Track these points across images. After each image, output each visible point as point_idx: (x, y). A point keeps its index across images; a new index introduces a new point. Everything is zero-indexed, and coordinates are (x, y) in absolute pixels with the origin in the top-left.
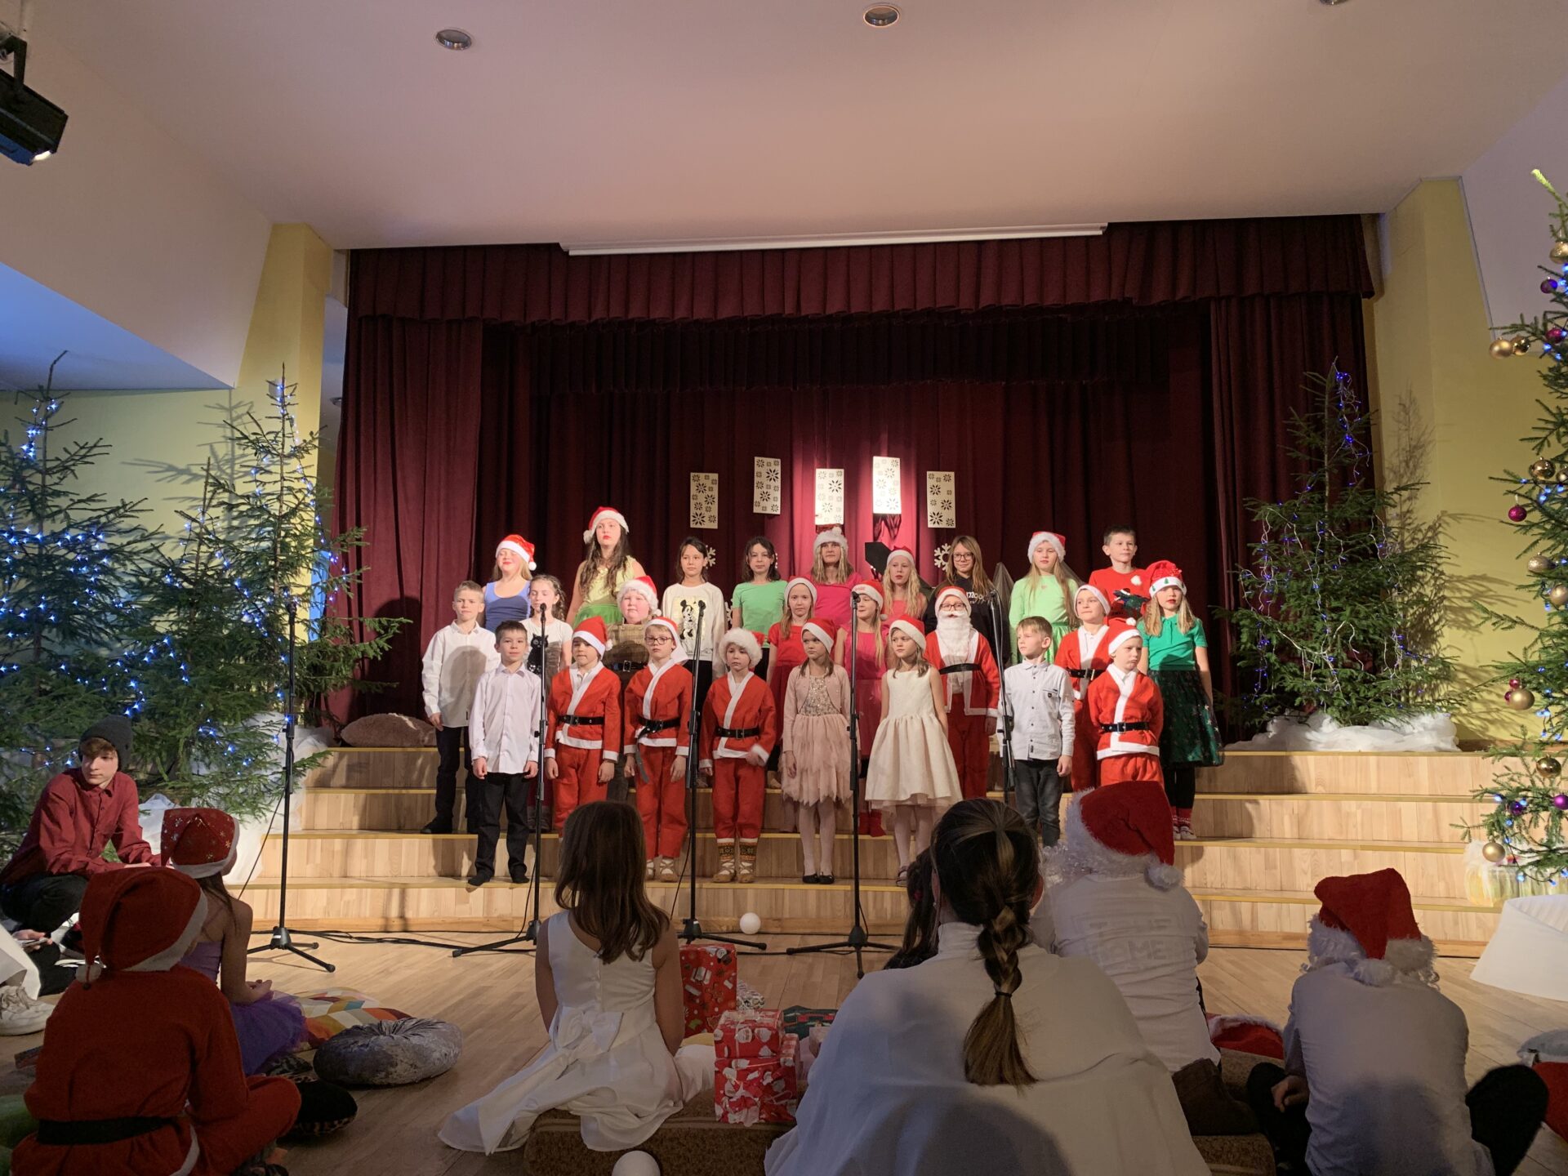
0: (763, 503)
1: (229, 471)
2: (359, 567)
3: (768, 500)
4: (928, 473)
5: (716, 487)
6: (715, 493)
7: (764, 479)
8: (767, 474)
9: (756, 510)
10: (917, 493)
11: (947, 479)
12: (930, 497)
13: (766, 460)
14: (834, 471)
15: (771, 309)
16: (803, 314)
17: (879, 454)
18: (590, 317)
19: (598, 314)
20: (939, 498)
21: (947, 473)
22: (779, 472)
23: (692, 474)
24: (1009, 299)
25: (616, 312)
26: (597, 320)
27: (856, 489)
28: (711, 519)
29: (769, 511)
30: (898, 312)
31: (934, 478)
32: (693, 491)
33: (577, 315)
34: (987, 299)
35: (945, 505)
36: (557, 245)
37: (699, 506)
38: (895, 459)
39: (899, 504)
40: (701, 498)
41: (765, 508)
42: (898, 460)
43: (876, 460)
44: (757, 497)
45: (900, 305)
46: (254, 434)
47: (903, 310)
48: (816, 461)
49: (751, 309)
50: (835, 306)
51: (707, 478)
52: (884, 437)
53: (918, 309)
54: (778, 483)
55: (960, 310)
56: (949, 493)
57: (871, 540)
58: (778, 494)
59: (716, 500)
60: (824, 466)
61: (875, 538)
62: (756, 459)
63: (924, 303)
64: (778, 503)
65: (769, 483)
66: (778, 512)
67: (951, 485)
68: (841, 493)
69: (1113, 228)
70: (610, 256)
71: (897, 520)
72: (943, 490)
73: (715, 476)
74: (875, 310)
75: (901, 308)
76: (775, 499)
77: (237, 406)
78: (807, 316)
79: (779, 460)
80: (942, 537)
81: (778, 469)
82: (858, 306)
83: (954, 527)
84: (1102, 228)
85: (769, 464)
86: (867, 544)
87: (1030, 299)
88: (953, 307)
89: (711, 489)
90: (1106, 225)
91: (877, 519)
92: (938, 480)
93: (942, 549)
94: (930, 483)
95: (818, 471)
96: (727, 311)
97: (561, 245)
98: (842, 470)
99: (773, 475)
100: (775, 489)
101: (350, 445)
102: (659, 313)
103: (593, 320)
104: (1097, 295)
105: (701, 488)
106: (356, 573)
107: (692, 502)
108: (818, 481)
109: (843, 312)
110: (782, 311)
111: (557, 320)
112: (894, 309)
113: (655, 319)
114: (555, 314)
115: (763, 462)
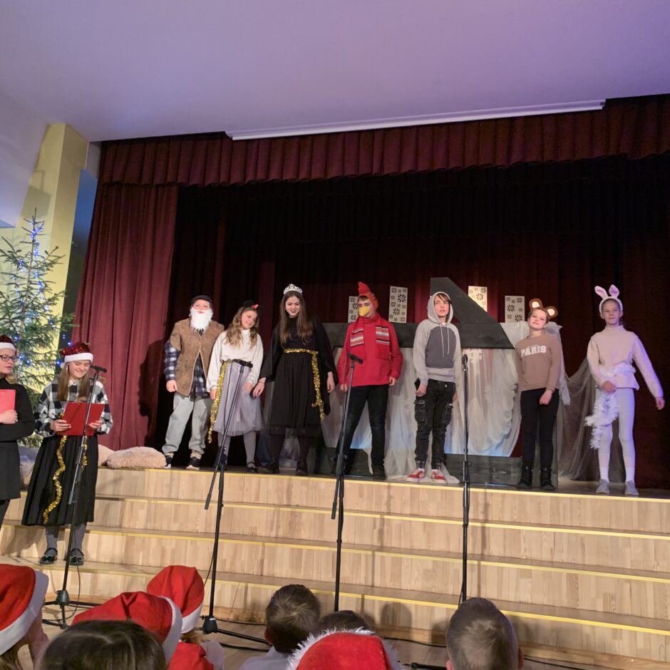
0: (395, 316)
3: (398, 313)
4: (506, 297)
7: (396, 301)
8: (398, 297)
10: (498, 309)
11: (519, 301)
12: (507, 313)
13: (398, 288)
15: (364, 170)
16: (385, 173)
17: (473, 285)
18: (244, 180)
19: (250, 178)
20: (513, 314)
21: (519, 297)
22: (407, 296)
23: (350, 297)
24: (533, 157)
25: (260, 176)
26: (249, 182)
29: (399, 321)
30: (452, 169)
31: (510, 301)
32: (350, 307)
33: (236, 179)
34: (515, 158)
35: (518, 318)
36: (223, 133)
38: (483, 288)
41: (396, 319)
42: (486, 288)
43: (471, 288)
44: (391, 312)
45: (453, 165)
47: (456, 168)
49: (350, 171)
50: (407, 167)
52: (477, 274)
53: (466, 166)
54: (405, 303)
55: (497, 167)
56: (521, 310)
58: (405, 311)
62: (391, 287)
63: (470, 162)
64: (405, 316)
65: (399, 303)
66: (405, 322)
67: (521, 305)
69: (610, 103)
70: (259, 139)
72: (517, 309)
74: (435, 169)
75: (454, 166)
76: (403, 314)
78: (388, 174)
79: (406, 289)
81: (406, 294)
82: (423, 166)
84: (601, 104)
85: (400, 291)
87: (548, 157)
88: (492, 164)
90: (604, 101)
92: (513, 301)
94: (507, 303)
96: (334, 172)
97: (227, 133)
99: (402, 298)
100: (403, 307)
102: (289, 175)
103: (247, 181)
104: (598, 153)
107: (350, 315)
109: (412, 171)
110: (372, 172)
111: (224, 182)
112: (451, 167)
113: (287, 180)
114: (223, 178)
115: (395, 289)
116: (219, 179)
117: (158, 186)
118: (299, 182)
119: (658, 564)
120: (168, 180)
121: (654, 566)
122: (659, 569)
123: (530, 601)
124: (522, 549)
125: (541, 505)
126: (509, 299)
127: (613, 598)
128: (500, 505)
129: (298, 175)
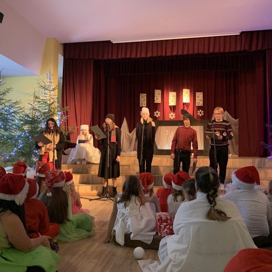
0: (157, 101)
1: (38, 94)
2: (67, 115)
3: (158, 99)
4: (196, 93)
5: (146, 97)
6: (146, 98)
7: (157, 95)
8: (158, 93)
9: (155, 102)
10: (193, 97)
12: (197, 98)
13: (158, 90)
14: (174, 93)
15: (159, 55)
17: (184, 88)
18: (117, 57)
19: (119, 57)
21: (201, 93)
22: (161, 93)
23: (140, 94)
24: (217, 51)
25: (123, 56)
26: (119, 58)
27: (179, 97)
28: (145, 104)
29: (158, 102)
31: (198, 94)
33: (114, 57)
35: (200, 100)
37: (142, 101)
39: (189, 100)
40: (142, 99)
41: (157, 102)
42: (189, 90)
43: (184, 90)
44: (155, 99)
45: (190, 53)
46: (44, 86)
48: (169, 90)
49: (155, 55)
50: (175, 53)
51: (144, 95)
52: (186, 84)
53: (195, 53)
55: (205, 54)
56: (201, 97)
57: (182, 109)
58: (160, 98)
59: (146, 100)
61: (183, 108)
62: (155, 90)
64: (160, 100)
66: (160, 103)
67: (202, 96)
68: (175, 98)
70: (122, 43)
71: (189, 104)
73: (146, 94)
74: (184, 54)
77: (40, 79)
78: (168, 56)
79: (161, 90)
80: (199, 108)
81: (160, 92)
82: (180, 53)
83: (202, 105)
84: (240, 33)
86: (181, 110)
87: (222, 51)
88: (203, 53)
89: (145, 97)
90: (241, 32)
91: (184, 104)
92: (199, 94)
93: (199, 111)
94: (197, 95)
95: (170, 93)
96: (149, 55)
97: (111, 41)
98: (176, 93)
99: (159, 94)
100: (160, 97)
101: (65, 88)
102: (133, 56)
104: (238, 49)
105: (142, 97)
106: (67, 117)
107: (140, 100)
108: (170, 95)
109: (177, 55)
110: (162, 55)
114: (110, 57)
116: (108, 57)
117: (86, 60)
120: (90, 57)
129: (136, 56)
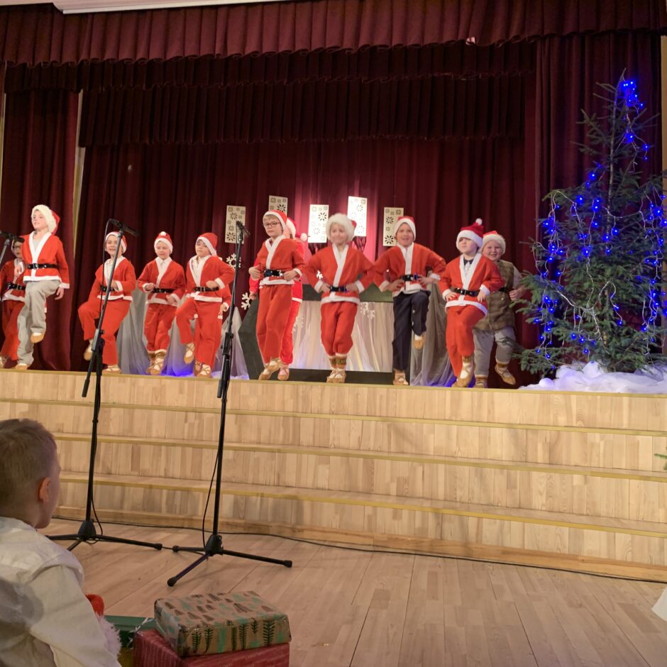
4: (385, 208)
5: (244, 216)
6: (243, 220)
8: (277, 207)
10: (377, 221)
11: (398, 213)
12: (385, 225)
13: (278, 198)
14: (322, 206)
15: (205, 51)
16: (229, 54)
17: (353, 195)
18: (78, 57)
21: (399, 209)
22: (286, 207)
23: (228, 207)
25: (95, 55)
26: (82, 61)
30: (299, 51)
32: (228, 218)
34: (362, 42)
37: (231, 228)
38: (363, 199)
39: (366, 230)
40: (233, 222)
42: (366, 199)
43: (351, 199)
45: (299, 47)
47: (303, 50)
49: (190, 51)
51: (238, 210)
52: (357, 183)
53: (313, 49)
55: (344, 50)
60: (316, 203)
62: (270, 197)
63: (316, 44)
71: (363, 240)
73: (243, 209)
74: (281, 50)
79: (286, 199)
81: (286, 204)
82: (268, 47)
85: (279, 201)
88: (338, 47)
89: (240, 217)
92: (392, 213)
94: (386, 215)
95: (312, 206)
96: (172, 54)
98: (328, 206)
102: (125, 54)
103: (79, 61)
104: (448, 36)
105: (234, 216)
107: (227, 225)
108: (311, 213)
109: (257, 52)
110: (214, 51)
111: (55, 62)
112: (297, 49)
113: (123, 60)
114: (54, 57)
115: (275, 199)
116: (49, 58)
118: (137, 62)
119: (459, 450)
121: (455, 452)
122: (460, 455)
123: (327, 487)
124: (331, 438)
125: (359, 397)
126: (388, 211)
127: (406, 481)
128: (320, 398)
